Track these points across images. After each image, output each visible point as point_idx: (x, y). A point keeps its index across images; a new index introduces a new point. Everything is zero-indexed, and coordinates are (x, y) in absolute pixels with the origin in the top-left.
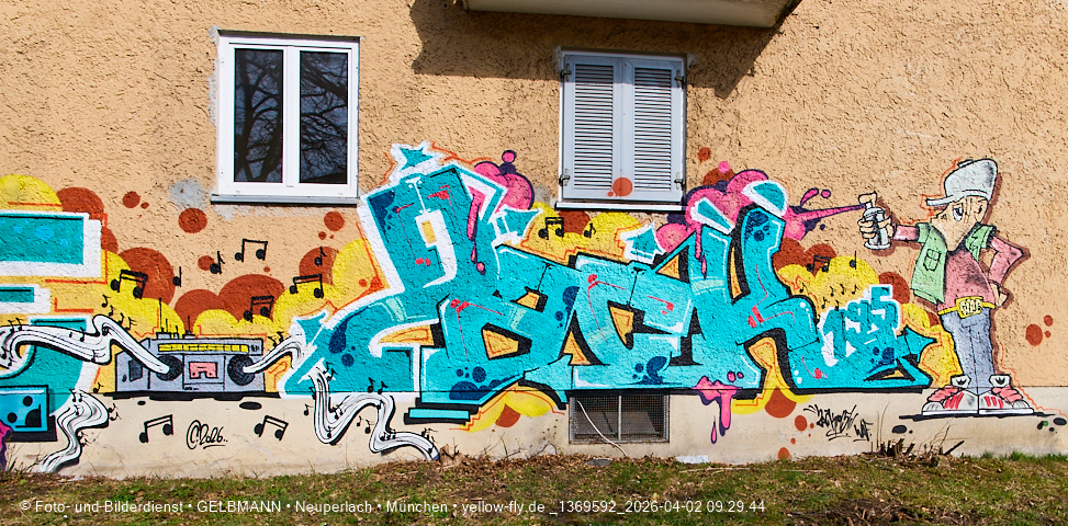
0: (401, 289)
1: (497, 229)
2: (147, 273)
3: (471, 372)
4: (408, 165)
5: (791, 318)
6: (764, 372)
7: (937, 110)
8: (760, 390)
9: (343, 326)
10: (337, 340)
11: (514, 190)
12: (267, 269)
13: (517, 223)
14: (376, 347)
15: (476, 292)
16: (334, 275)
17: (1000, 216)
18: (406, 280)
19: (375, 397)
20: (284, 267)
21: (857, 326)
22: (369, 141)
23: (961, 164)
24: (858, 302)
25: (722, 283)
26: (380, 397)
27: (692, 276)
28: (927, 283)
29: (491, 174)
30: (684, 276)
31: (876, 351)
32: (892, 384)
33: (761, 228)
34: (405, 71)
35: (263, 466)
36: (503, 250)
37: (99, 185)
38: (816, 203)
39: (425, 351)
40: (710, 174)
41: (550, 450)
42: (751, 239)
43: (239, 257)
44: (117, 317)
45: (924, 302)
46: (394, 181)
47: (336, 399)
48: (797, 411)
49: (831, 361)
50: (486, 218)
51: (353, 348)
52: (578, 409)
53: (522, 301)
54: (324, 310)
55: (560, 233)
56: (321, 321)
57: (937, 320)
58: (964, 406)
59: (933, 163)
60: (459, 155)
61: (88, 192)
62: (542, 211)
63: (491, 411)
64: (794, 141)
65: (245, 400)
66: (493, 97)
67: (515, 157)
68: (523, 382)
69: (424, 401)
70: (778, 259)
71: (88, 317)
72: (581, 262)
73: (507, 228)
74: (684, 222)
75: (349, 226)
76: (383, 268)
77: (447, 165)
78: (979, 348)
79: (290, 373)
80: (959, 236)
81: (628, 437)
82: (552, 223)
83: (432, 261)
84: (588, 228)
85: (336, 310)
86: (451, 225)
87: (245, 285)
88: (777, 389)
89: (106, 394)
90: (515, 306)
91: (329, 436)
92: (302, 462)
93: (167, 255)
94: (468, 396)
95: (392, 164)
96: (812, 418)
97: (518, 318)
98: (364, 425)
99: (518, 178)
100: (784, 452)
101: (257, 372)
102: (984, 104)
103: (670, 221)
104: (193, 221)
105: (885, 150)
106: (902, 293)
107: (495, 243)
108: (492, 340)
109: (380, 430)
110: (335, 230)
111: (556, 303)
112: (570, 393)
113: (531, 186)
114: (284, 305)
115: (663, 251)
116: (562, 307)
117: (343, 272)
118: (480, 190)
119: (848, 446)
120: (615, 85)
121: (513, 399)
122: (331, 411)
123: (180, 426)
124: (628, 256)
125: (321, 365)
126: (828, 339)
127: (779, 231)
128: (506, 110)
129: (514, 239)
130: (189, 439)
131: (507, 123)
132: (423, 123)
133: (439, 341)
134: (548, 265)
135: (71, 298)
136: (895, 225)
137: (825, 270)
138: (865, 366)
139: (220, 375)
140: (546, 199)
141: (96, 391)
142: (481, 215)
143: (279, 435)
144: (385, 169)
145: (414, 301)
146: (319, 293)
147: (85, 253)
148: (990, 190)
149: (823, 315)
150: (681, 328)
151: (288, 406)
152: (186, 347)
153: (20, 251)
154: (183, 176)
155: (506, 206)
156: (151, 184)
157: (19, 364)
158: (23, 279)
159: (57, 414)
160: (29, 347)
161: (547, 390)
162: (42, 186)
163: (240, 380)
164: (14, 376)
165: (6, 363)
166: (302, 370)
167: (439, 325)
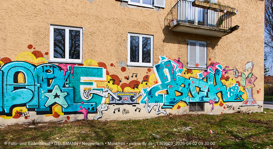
0: (161, 83)
1: (177, 73)
2: (115, 80)
3: (173, 99)
4: (162, 60)
5: (223, 89)
6: (219, 99)
7: (245, 53)
8: (218, 102)
9: (151, 90)
10: (150, 93)
11: (180, 65)
12: (137, 79)
13: (180, 71)
14: (157, 94)
15: (174, 84)
16: (149, 80)
17: (253, 72)
18: (162, 82)
19: (156, 104)
20: (140, 79)
21: (233, 90)
22: (155, 55)
23: (248, 62)
24: (233, 86)
25: (213, 83)
27: (208, 81)
28: (243, 83)
29: (176, 62)
30: (207, 82)
31: (236, 95)
32: (238, 100)
33: (218, 73)
34: (161, 42)
35: (136, 117)
36: (178, 76)
37: (106, 62)
38: (227, 69)
39: (165, 95)
40: (211, 63)
41: (186, 113)
42: (217, 75)
43: (132, 77)
44: (110, 89)
45: (242, 86)
46: (160, 63)
47: (149, 104)
48: (224, 106)
49: (229, 97)
50: (175, 70)
51: (153, 94)
52: (190, 105)
53: (181, 86)
54: (147, 87)
55: (187, 73)
56: (147, 89)
57: (244, 89)
58: (248, 104)
59: (244, 62)
60: (171, 58)
61: (104, 63)
62: (185, 69)
63: (176, 106)
64: (224, 58)
65: (133, 104)
66: (176, 48)
67: (180, 59)
68: (181, 101)
69: (165, 104)
70: (221, 79)
72: (191, 78)
74: (207, 72)
75: (152, 71)
76: (158, 79)
77: (168, 60)
78: (250, 94)
79: (141, 99)
80: (247, 75)
81: (198, 110)
82: (186, 71)
83: (166, 78)
84: (192, 72)
85: (150, 87)
86: (170, 71)
87: (133, 82)
88: (221, 102)
89: (107, 104)
91: (148, 111)
92: (143, 116)
93: (119, 76)
94: (172, 103)
96: (226, 106)
97: (181, 89)
98: (154, 109)
99: (181, 63)
100: (222, 113)
101: (135, 99)
102: (251, 52)
103: (205, 72)
104: (123, 69)
105: (237, 60)
106: (239, 85)
107: (177, 75)
108: (176, 93)
109: (157, 110)
110: (149, 72)
111: (187, 86)
112: (189, 103)
113: (183, 64)
114: (140, 86)
115: (204, 77)
116: (188, 87)
117: (151, 80)
118: (174, 65)
119: (231, 111)
120: (196, 46)
122: (149, 106)
123: (121, 110)
124: (198, 78)
125: (147, 98)
126: (229, 93)
127: (221, 74)
128: (178, 50)
130: (123, 113)
131: (179, 53)
132: (165, 52)
133: (168, 93)
134: (185, 79)
135: (100, 85)
136: (238, 73)
137: (228, 81)
138: (234, 97)
139: (129, 100)
140: (185, 67)
141: (105, 103)
143: (139, 111)
144: (158, 60)
145: (164, 86)
146: (146, 84)
147: (103, 75)
148: (252, 67)
149: (228, 88)
150: (206, 91)
151: (141, 106)
152: (122, 94)
153: (90, 75)
154: (122, 61)
155: (178, 68)
156: (116, 62)
157: (90, 98)
158: (91, 81)
159: (98, 108)
160: (92, 94)
161: (185, 102)
162: (95, 62)
163: (132, 101)
164: (89, 100)
165: (87, 98)
166: (143, 99)
167: (167, 90)
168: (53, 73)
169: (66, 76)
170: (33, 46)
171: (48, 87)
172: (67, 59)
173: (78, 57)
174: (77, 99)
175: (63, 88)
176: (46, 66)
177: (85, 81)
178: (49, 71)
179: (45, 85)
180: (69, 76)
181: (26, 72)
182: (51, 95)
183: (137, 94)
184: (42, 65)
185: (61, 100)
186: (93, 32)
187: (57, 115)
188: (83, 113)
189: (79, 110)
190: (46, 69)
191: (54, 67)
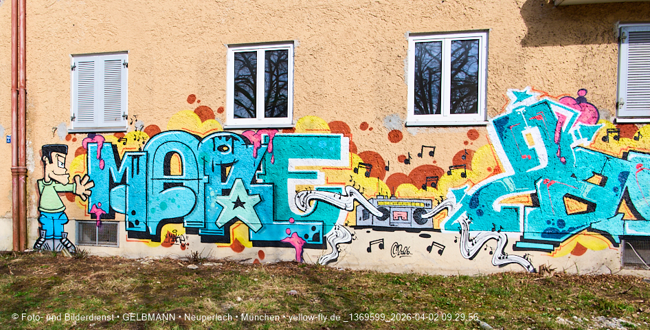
0: (513, 173)
1: (574, 138)
2: (372, 164)
3: (556, 222)
4: (517, 101)
9: (478, 193)
10: (474, 202)
11: (585, 113)
12: (435, 162)
13: (587, 133)
14: (497, 206)
15: (560, 176)
16: (473, 165)
18: (516, 168)
19: (495, 235)
20: (444, 160)
22: (494, 88)
26: (499, 234)
29: (570, 103)
34: (516, 46)
35: (431, 269)
36: (579, 150)
37: (348, 119)
39: (526, 208)
41: (607, 271)
43: (420, 155)
44: (358, 188)
46: (509, 111)
47: (473, 234)
50: (567, 130)
51: (483, 206)
52: (627, 247)
53: (591, 180)
54: (467, 185)
55: (617, 138)
56: (465, 191)
60: (549, 94)
61: (343, 123)
62: (605, 125)
63: (568, 246)
65: (422, 232)
66: (572, 57)
67: (587, 92)
68: (590, 229)
69: (525, 237)
71: (342, 187)
72: (632, 156)
73: (581, 136)
75: (481, 138)
76: (502, 161)
77: (541, 100)
79: (447, 219)
82: (611, 132)
83: (532, 157)
84: (636, 135)
85: (474, 184)
86: (544, 134)
87: (423, 171)
89: (351, 227)
90: (586, 183)
91: (469, 255)
92: (453, 269)
93: (382, 155)
94: (553, 236)
95: (507, 101)
97: (588, 191)
98: (489, 250)
99: (588, 105)
101: (429, 218)
104: (395, 136)
107: (573, 146)
108: (570, 204)
109: (498, 253)
110: (474, 139)
111: (613, 181)
112: (622, 237)
113: (597, 110)
114: (444, 181)
116: (618, 184)
117: (479, 164)
118: (563, 114)
121: (582, 239)
122: (470, 241)
123: (387, 245)
125: (464, 215)
128: (581, 64)
129: (585, 142)
130: (392, 253)
131: (581, 72)
132: (527, 76)
133: (536, 204)
134: (608, 158)
135: (336, 177)
139: (409, 219)
140: (607, 118)
141: (346, 225)
142: (564, 129)
143: (440, 252)
144: (503, 104)
145: (520, 180)
147: (342, 154)
151: (446, 237)
152: (391, 204)
153: (311, 153)
154: (391, 113)
155: (580, 123)
156: (374, 118)
157: (310, 210)
158: (312, 168)
159: (327, 235)
160: (315, 202)
161: (606, 234)
162: (321, 121)
163: (420, 222)
164: (307, 216)
165: (304, 209)
166: (454, 218)
167: (536, 194)
168: (233, 152)
169: (259, 158)
170: (197, 96)
171: (223, 184)
172: (261, 120)
173: (283, 113)
174: (280, 211)
175: (252, 186)
176: (220, 137)
177: (298, 168)
178: (225, 149)
179: (217, 179)
180: (263, 158)
181: (184, 153)
182: (228, 201)
183: (435, 203)
184: (213, 136)
185: (246, 214)
186: (317, 48)
187: (239, 247)
188: (294, 247)
189: (283, 237)
190: (219, 143)
191: (234, 139)
